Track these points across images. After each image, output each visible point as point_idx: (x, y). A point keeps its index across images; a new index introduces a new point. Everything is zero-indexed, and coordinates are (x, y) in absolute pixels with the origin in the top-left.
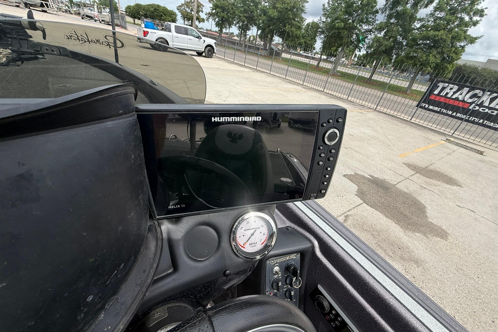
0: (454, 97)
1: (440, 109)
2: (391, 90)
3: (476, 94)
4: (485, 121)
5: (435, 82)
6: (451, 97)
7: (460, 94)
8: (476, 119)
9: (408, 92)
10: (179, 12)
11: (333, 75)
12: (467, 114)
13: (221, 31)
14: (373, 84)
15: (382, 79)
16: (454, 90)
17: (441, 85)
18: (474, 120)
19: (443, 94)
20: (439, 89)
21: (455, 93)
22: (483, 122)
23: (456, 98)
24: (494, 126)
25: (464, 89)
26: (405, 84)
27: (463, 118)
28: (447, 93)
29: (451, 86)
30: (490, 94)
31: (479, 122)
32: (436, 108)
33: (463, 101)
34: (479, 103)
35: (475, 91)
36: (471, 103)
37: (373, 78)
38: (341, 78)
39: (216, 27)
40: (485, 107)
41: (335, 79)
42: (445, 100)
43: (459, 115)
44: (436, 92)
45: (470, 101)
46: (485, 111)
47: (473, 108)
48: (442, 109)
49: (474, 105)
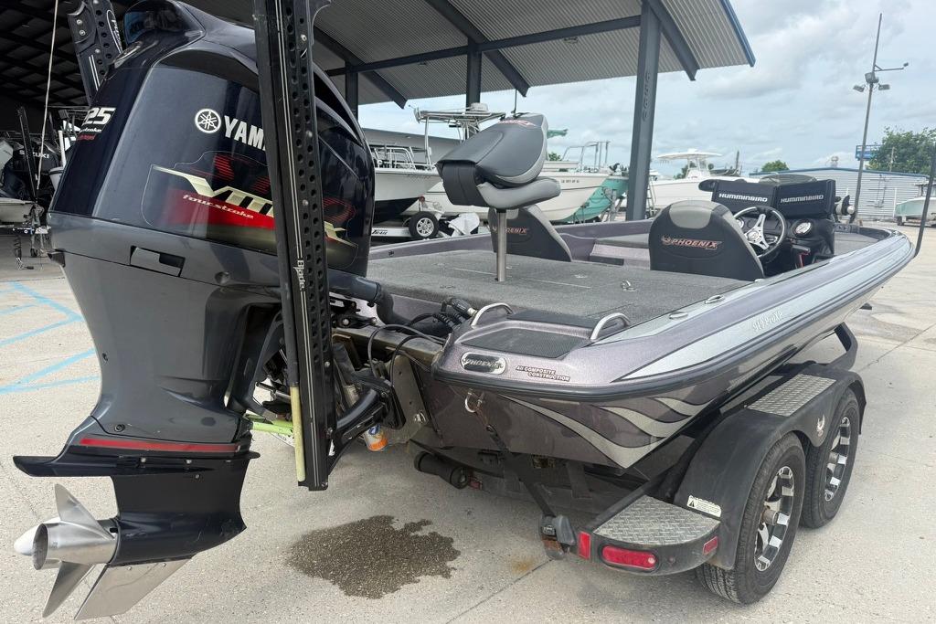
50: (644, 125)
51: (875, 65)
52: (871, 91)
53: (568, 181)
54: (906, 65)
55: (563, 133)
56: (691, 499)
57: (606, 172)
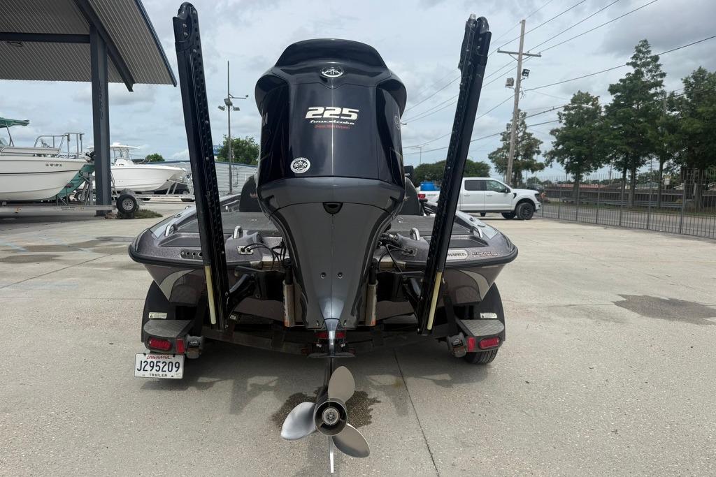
10: (493, 162)
13: (578, 178)
39: (568, 172)
50: (102, 122)
51: (229, 94)
52: (229, 110)
53: (51, 165)
54: (247, 96)
55: (25, 123)
56: (481, 315)
57: (84, 158)
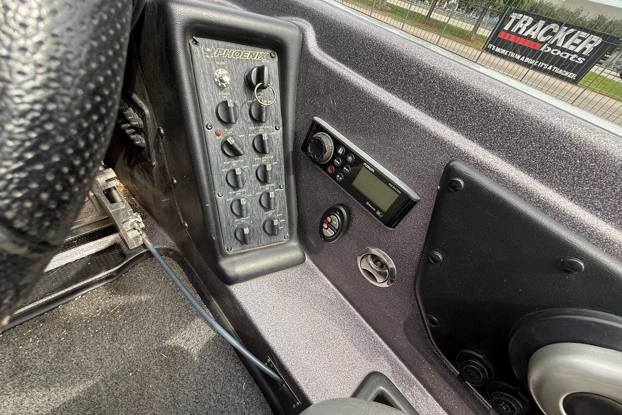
0: (526, 34)
1: (508, 51)
2: (453, 34)
3: (552, 29)
4: (554, 67)
5: (508, 12)
6: (522, 34)
7: (533, 31)
8: (546, 65)
9: (472, 38)
11: (381, 9)
12: (537, 58)
14: (431, 26)
15: (443, 19)
16: (527, 24)
17: (514, 16)
18: (543, 66)
19: (514, 30)
20: (512, 22)
21: (528, 28)
22: (552, 68)
23: (529, 35)
24: (562, 74)
25: (540, 22)
26: (469, 27)
27: (531, 64)
28: (519, 29)
29: (526, 17)
30: (567, 29)
31: (548, 69)
32: (504, 50)
33: (536, 40)
34: (551, 43)
35: (551, 25)
36: (543, 43)
37: (431, 17)
38: (391, 14)
40: (558, 48)
41: (384, 15)
42: (516, 39)
43: (528, 60)
44: (506, 28)
45: (543, 39)
46: (557, 54)
47: (544, 50)
48: (510, 52)
49: (547, 44)
